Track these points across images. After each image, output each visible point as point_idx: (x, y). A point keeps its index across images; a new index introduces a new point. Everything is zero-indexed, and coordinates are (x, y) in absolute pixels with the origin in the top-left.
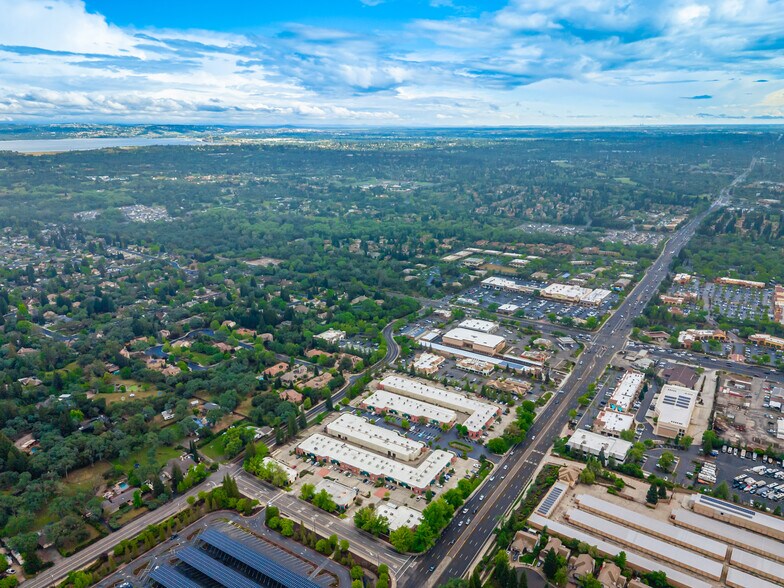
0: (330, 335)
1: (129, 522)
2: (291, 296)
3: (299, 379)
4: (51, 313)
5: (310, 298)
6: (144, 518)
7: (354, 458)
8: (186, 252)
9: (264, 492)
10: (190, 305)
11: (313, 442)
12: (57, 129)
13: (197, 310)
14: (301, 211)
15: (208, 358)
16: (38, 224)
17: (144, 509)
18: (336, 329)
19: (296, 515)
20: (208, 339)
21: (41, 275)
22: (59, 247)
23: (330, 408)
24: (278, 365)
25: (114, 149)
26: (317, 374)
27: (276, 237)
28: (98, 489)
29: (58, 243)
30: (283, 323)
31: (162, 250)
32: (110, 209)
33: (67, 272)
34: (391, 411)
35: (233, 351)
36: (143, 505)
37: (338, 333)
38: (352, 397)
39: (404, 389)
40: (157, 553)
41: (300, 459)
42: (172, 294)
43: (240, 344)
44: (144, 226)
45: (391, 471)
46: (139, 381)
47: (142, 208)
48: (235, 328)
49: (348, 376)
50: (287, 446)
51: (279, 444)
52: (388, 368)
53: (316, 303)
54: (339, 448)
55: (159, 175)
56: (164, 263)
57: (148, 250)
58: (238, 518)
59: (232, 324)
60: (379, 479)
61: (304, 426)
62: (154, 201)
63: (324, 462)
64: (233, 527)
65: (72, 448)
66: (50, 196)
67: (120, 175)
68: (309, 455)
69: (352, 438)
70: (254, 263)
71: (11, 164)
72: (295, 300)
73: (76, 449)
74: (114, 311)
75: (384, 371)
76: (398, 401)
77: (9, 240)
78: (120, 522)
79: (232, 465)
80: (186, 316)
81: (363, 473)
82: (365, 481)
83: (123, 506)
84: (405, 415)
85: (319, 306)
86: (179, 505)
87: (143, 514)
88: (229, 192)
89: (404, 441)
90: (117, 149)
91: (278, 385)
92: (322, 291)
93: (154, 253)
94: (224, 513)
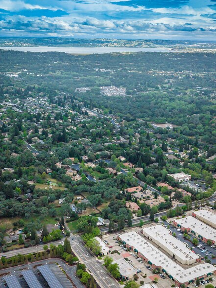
0: (179, 176)
1: (12, 250)
2: (168, 148)
3: (144, 198)
4: (36, 138)
5: (181, 151)
6: (21, 250)
7: (149, 252)
8: (122, 115)
9: (86, 255)
10: (106, 144)
11: (129, 236)
12: (94, 41)
13: (109, 148)
14: (209, 97)
15: (100, 175)
16: (55, 92)
17: (23, 246)
18: (185, 173)
19: (95, 273)
20: (106, 165)
21: (43, 118)
22: (59, 105)
23: (152, 220)
24: (136, 187)
25: (117, 53)
26: (156, 198)
27: (181, 111)
28: (9, 229)
29: (60, 103)
30: (154, 164)
31: (110, 113)
32: (96, 87)
33: (56, 118)
34: (192, 232)
35: (116, 174)
36: (23, 244)
37: (185, 175)
38: (171, 217)
39: (209, 220)
40: (16, 269)
41: (117, 244)
42: (101, 137)
43: (122, 171)
44: (108, 98)
45: (167, 266)
46: (59, 180)
47: (113, 87)
48: (125, 162)
49: (176, 204)
50: (114, 234)
51: (110, 232)
52: (208, 205)
53: (183, 155)
54: (143, 243)
55: (134, 69)
56: (106, 120)
57: (103, 112)
58: (64, 265)
59: (123, 159)
60: (157, 269)
61: (130, 225)
62: (122, 85)
63: (130, 249)
64: (59, 269)
65: (6, 206)
66: (70, 78)
67: (111, 68)
68: (124, 243)
69: (155, 240)
70: (158, 126)
71: (61, 60)
72: (171, 151)
73: (7, 207)
74: (67, 142)
75: (204, 206)
76: (200, 226)
77: (39, 99)
78: (9, 249)
79: (78, 236)
80: (101, 150)
81: (149, 263)
82: (148, 268)
83: (14, 241)
84: (200, 236)
85: (184, 157)
86: (40, 249)
87: (21, 248)
88: (169, 82)
89: (187, 251)
90: (119, 53)
91: (129, 198)
92: (191, 148)
93: (105, 113)
94: (58, 260)
